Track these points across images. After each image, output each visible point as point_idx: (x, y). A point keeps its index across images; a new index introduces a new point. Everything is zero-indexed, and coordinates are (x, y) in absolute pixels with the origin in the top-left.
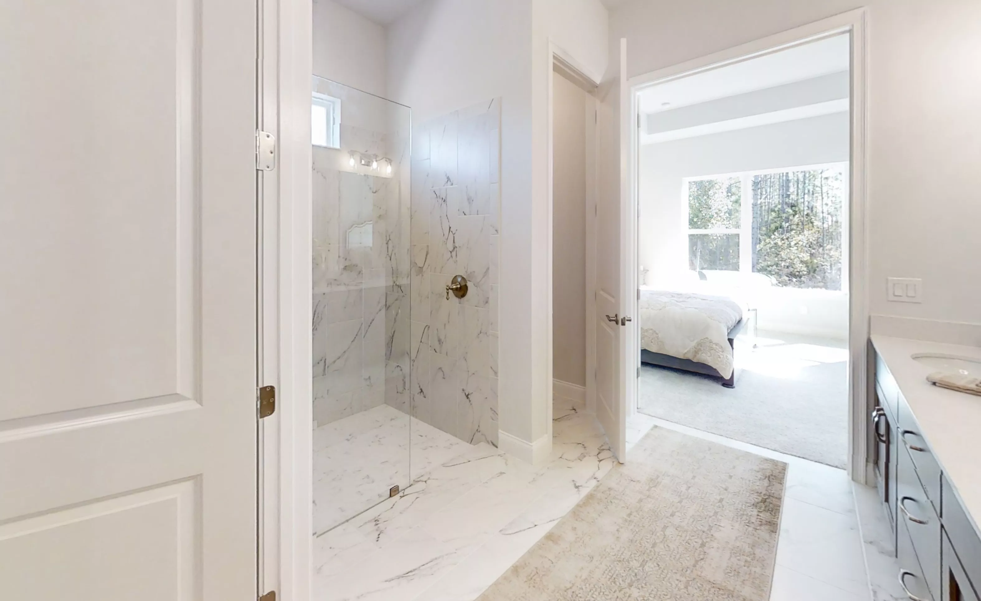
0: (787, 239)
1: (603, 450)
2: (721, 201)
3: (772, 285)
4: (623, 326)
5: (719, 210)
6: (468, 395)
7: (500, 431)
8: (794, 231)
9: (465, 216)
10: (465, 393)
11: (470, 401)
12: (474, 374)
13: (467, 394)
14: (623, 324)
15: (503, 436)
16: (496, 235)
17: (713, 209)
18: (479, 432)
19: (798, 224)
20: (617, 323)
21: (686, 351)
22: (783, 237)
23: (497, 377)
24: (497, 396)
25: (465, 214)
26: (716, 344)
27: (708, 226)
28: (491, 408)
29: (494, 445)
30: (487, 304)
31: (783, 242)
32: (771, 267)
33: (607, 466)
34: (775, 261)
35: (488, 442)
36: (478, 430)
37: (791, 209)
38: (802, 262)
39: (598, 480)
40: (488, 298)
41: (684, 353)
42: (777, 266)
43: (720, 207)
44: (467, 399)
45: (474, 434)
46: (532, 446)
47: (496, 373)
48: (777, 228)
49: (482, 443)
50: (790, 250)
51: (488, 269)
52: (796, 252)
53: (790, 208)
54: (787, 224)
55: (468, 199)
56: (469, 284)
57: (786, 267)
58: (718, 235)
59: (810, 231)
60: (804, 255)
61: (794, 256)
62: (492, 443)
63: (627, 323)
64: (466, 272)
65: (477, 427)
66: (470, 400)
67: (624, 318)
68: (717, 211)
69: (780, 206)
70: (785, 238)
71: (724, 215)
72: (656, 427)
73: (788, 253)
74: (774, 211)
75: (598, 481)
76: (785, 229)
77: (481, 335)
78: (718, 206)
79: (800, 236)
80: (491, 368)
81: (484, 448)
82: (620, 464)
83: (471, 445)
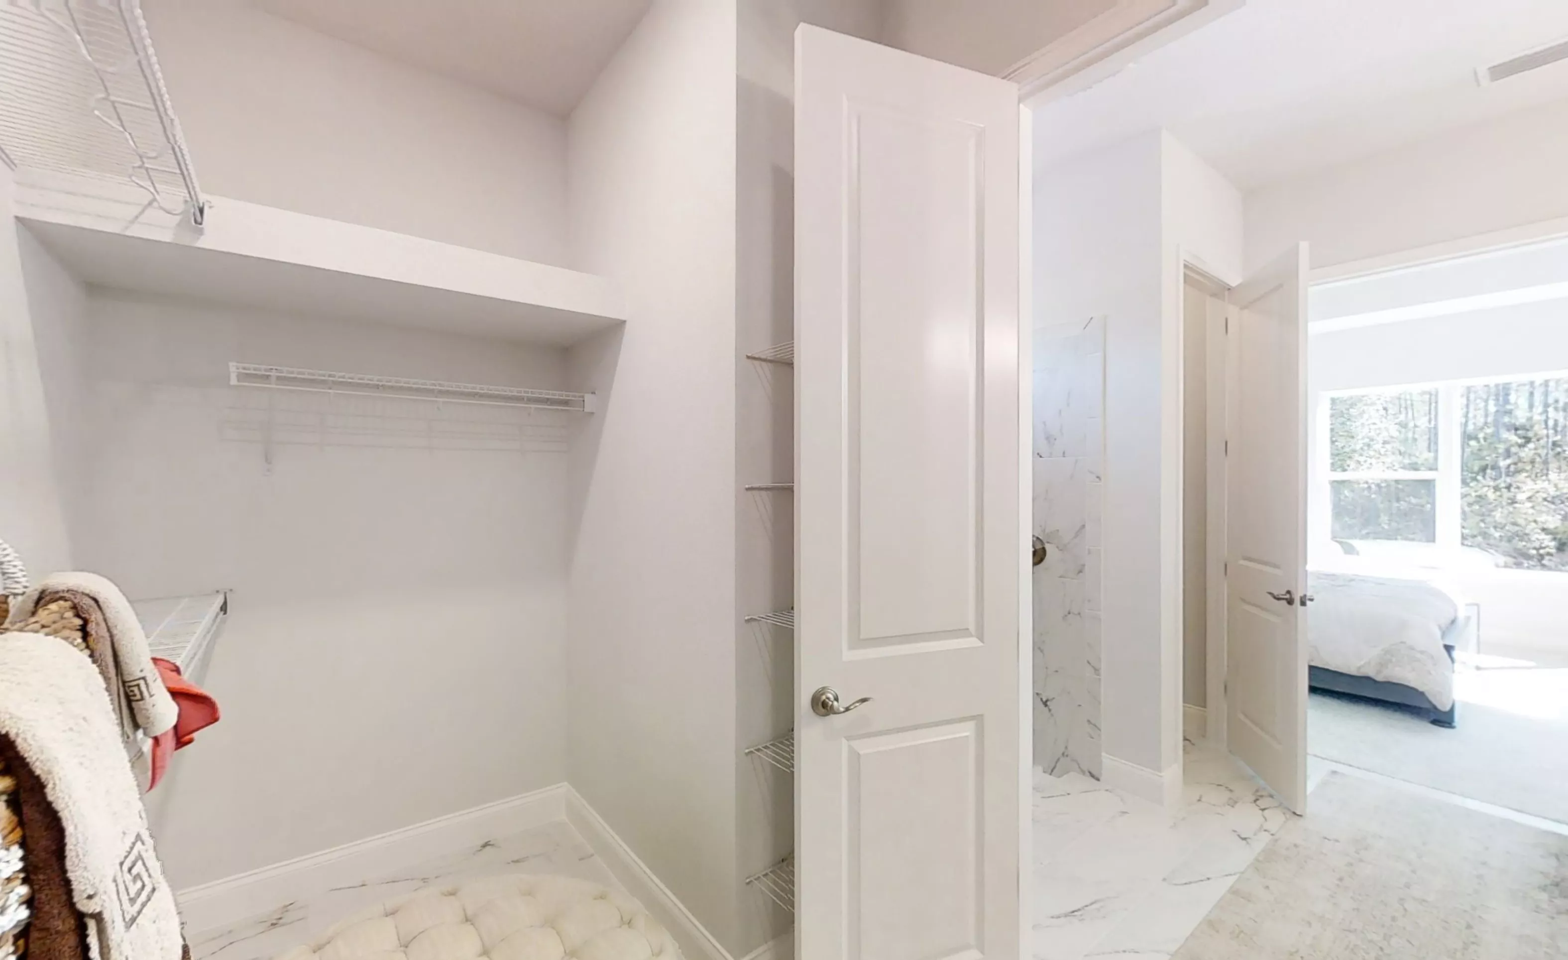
0: (1508, 487)
1: (1262, 796)
2: (1374, 424)
3: (1497, 566)
4: (1303, 608)
5: (1372, 440)
6: (1047, 701)
7: (1103, 754)
8: (1525, 474)
9: (1041, 459)
10: (1041, 699)
11: (1050, 710)
12: (1057, 671)
13: (1044, 700)
14: (1303, 603)
15: (1109, 762)
16: (1098, 484)
17: (1360, 437)
18: (1067, 756)
19: (1533, 462)
20: (1290, 602)
21: (1362, 663)
22: (1500, 483)
23: (1098, 675)
24: (1100, 703)
25: (1041, 457)
26: (1422, 652)
27: (1348, 466)
28: (1089, 721)
29: (1092, 776)
30: (1081, 574)
31: (1498, 493)
32: (1471, 539)
33: (1276, 819)
34: (1481, 528)
35: (1083, 772)
36: (1066, 754)
37: (1516, 435)
38: (1543, 530)
39: (1272, 832)
40: (1084, 565)
41: (1358, 665)
42: (1484, 538)
43: (1372, 434)
44: (1045, 708)
45: (1058, 760)
46: (1161, 776)
47: (1097, 670)
48: (1483, 469)
49: (1072, 774)
50: (1515, 508)
51: (1083, 526)
52: (1531, 511)
53: (1513, 431)
54: (1508, 461)
55: (1048, 438)
56: (1048, 547)
57: (1505, 539)
58: (1370, 481)
59: (1562, 474)
60: (1550, 518)
61: (1526, 519)
62: (1090, 773)
63: (1308, 603)
64: (1044, 531)
65: (1062, 750)
66: (1050, 708)
67: (1305, 596)
68: (1366, 440)
69: (1489, 431)
70: (1503, 485)
71: (1383, 447)
72: (1334, 772)
73: (1510, 513)
74: (1476, 439)
75: (1272, 835)
76: (1503, 470)
77: (1069, 616)
78: (1370, 432)
79: (1538, 482)
80: (1088, 662)
81: (1075, 782)
82: (1297, 817)
83: (1051, 777)
